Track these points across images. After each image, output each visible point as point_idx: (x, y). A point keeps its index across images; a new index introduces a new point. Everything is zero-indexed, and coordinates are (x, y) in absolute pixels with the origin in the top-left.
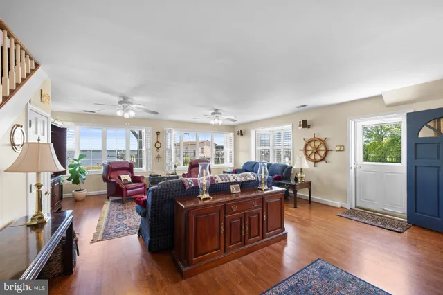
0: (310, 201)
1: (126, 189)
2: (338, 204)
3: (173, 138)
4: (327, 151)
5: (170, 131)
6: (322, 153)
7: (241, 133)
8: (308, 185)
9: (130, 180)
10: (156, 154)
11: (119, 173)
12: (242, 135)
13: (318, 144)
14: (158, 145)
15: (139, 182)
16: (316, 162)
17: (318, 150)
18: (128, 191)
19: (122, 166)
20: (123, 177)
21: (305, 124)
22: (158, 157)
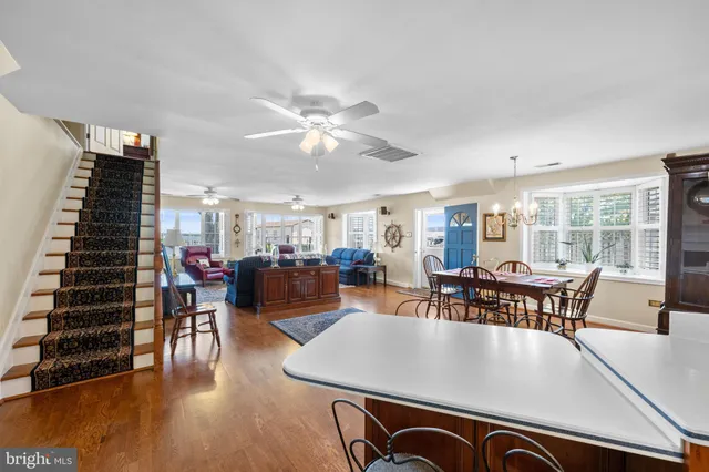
0: (385, 284)
1: (207, 272)
2: (406, 285)
3: (254, 221)
4: (401, 237)
5: (250, 214)
6: (397, 239)
7: (333, 217)
8: (384, 268)
9: (208, 265)
10: (234, 238)
11: (198, 258)
12: (333, 218)
13: (394, 230)
14: (237, 229)
15: (218, 266)
16: (393, 247)
17: (395, 236)
18: (209, 275)
19: (199, 251)
20: (202, 262)
21: (384, 211)
22: (237, 242)
